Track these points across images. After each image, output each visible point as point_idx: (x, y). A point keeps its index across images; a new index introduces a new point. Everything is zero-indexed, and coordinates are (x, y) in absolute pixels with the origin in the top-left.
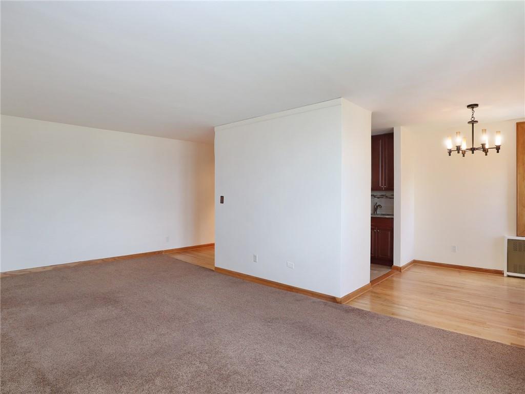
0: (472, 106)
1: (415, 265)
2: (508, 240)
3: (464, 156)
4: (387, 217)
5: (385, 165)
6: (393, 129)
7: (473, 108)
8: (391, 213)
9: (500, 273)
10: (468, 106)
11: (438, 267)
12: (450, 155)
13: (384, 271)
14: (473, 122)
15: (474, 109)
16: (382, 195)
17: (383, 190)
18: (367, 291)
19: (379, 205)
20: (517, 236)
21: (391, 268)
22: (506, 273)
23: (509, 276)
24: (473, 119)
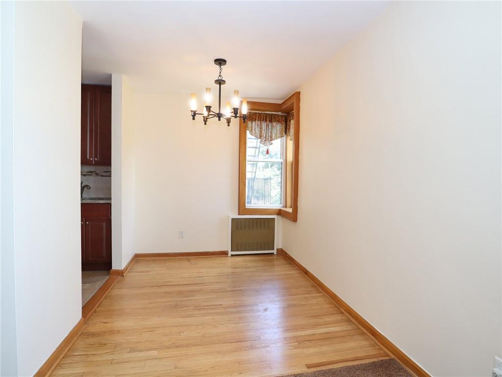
0: (220, 62)
1: (137, 261)
2: (232, 219)
3: (205, 124)
4: (101, 202)
5: (96, 130)
6: (110, 77)
7: (221, 65)
8: (107, 197)
9: (224, 254)
10: (216, 61)
11: (165, 258)
12: (194, 119)
13: (100, 281)
14: (220, 82)
15: (222, 67)
16: (90, 172)
17: (93, 165)
18: (78, 335)
19: (86, 186)
20: (239, 214)
21: (109, 274)
22: (230, 253)
23: (232, 255)
24: (220, 78)
